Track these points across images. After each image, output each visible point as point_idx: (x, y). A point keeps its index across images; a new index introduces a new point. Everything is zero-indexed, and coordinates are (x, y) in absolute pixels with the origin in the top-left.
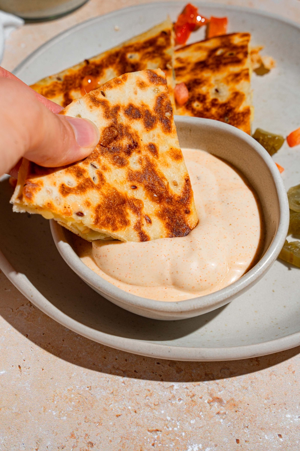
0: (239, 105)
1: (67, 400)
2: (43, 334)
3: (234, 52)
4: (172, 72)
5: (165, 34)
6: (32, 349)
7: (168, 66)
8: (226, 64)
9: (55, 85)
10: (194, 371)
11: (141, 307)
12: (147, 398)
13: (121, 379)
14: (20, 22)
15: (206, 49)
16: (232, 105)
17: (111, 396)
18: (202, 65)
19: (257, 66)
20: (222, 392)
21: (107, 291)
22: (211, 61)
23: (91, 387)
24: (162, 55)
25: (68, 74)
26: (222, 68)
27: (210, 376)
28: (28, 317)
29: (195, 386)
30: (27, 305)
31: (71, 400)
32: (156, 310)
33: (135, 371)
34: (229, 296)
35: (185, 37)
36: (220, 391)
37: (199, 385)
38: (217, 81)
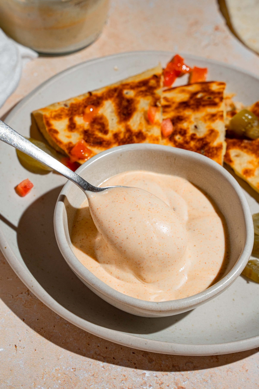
0: (213, 141)
1: (55, 378)
2: (38, 320)
3: (212, 97)
4: (161, 109)
5: (156, 77)
6: (27, 332)
7: (158, 104)
8: (204, 106)
9: (62, 110)
10: (164, 363)
11: (127, 304)
12: (122, 382)
13: (101, 364)
14: (35, 55)
15: (188, 92)
16: (208, 140)
17: (92, 378)
18: (184, 105)
19: (229, 109)
20: (185, 383)
21: (99, 288)
22: (192, 102)
23: (75, 369)
24: (153, 94)
25: (74, 102)
26: (201, 108)
27: (177, 368)
28: (25, 304)
29: (163, 375)
30: (25, 293)
31: (58, 379)
32: (139, 308)
33: (114, 358)
34: (201, 301)
35: (172, 81)
36: (184, 382)
37: (167, 375)
38: (196, 119)
